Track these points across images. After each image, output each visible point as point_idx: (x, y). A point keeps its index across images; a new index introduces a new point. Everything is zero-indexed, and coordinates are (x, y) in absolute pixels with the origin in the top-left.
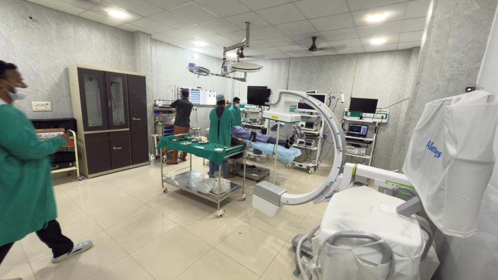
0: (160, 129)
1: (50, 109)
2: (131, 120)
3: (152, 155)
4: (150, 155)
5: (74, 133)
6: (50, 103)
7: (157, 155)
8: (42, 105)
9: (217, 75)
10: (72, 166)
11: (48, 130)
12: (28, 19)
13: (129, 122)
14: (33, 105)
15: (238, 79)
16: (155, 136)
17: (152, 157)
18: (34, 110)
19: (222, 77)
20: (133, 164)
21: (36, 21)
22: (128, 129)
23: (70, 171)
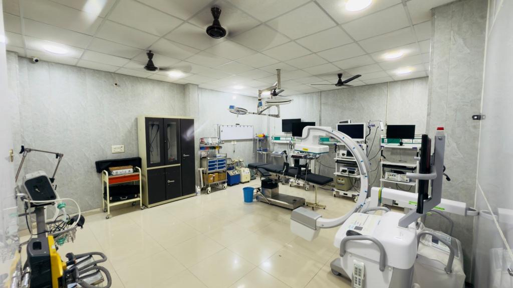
0: (205, 163)
1: (123, 151)
2: (182, 157)
3: (199, 187)
4: (196, 187)
5: (139, 169)
6: (123, 146)
7: (202, 187)
8: (118, 148)
9: (254, 113)
10: (137, 197)
11: (122, 167)
12: (114, 85)
13: (180, 159)
14: (113, 148)
15: (272, 116)
16: (201, 169)
17: (198, 189)
18: (113, 152)
19: (257, 115)
20: (183, 195)
21: (119, 86)
22: (180, 165)
23: (134, 202)
